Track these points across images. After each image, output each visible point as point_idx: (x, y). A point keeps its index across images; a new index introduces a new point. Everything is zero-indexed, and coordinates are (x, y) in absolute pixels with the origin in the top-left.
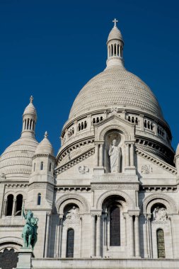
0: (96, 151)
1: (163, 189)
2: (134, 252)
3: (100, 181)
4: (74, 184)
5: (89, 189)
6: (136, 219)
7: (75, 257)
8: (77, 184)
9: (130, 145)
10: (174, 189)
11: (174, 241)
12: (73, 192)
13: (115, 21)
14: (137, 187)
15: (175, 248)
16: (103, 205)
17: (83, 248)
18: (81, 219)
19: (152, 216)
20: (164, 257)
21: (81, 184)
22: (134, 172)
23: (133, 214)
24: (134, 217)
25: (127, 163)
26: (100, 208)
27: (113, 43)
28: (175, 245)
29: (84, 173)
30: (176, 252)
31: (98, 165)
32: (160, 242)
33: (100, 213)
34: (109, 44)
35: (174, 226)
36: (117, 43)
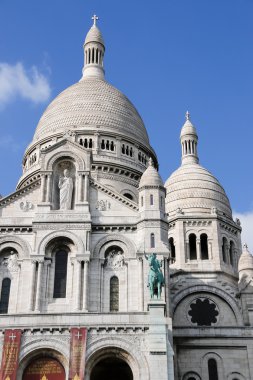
0: (42, 183)
1: (121, 229)
2: (81, 304)
3: (45, 219)
4: (13, 224)
5: (31, 230)
6: (86, 265)
7: (10, 312)
8: (17, 224)
9: (84, 176)
10: (134, 229)
11: (130, 291)
12: (12, 233)
13: (94, 18)
14: (89, 226)
15: (130, 299)
16: (47, 248)
17: (20, 301)
18: (20, 266)
19: (106, 261)
20: (117, 310)
21: (21, 224)
22: (87, 208)
23: (81, 259)
24: (83, 263)
25: (79, 198)
26: (42, 253)
27: (91, 46)
28: (130, 295)
29: (27, 210)
30: (130, 304)
31: (44, 201)
32: (114, 293)
33: (42, 259)
34: (86, 48)
35: (130, 273)
36: (95, 46)
